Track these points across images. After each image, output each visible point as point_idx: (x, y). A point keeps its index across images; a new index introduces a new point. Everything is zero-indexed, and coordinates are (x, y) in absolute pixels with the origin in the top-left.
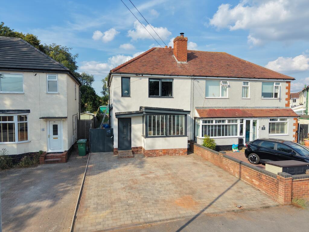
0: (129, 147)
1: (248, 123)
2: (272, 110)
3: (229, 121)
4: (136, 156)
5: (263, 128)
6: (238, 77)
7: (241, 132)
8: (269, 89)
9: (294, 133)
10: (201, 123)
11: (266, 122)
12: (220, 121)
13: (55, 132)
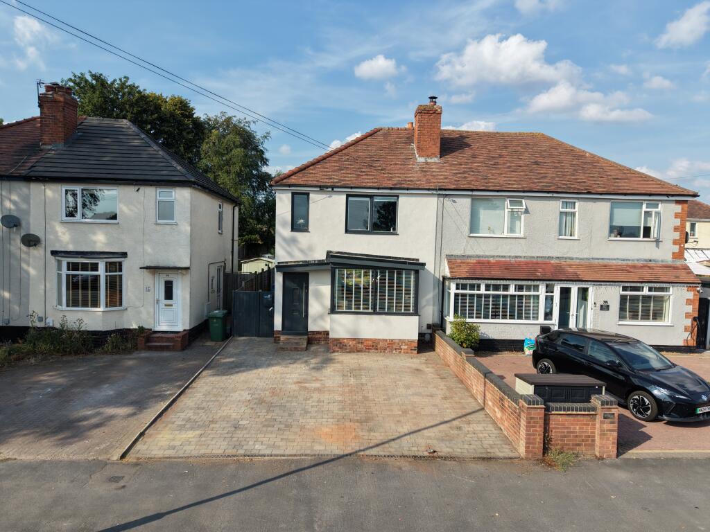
1: (565, 293)
2: (634, 267)
3: (520, 288)
4: (313, 348)
5: (605, 307)
6: (549, 192)
9: (689, 322)
10: (453, 289)
12: (496, 288)
13: (169, 294)
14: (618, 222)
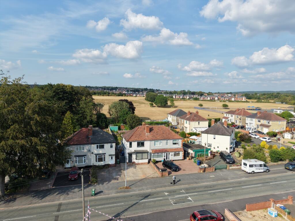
0: (131, 162)
1: (167, 154)
2: (176, 149)
3: (161, 154)
4: (134, 164)
5: (172, 155)
6: (164, 139)
7: (165, 157)
8: (175, 142)
9: (183, 156)
10: (152, 154)
11: (173, 153)
12: (158, 154)
13: (112, 159)
14: (174, 143)
